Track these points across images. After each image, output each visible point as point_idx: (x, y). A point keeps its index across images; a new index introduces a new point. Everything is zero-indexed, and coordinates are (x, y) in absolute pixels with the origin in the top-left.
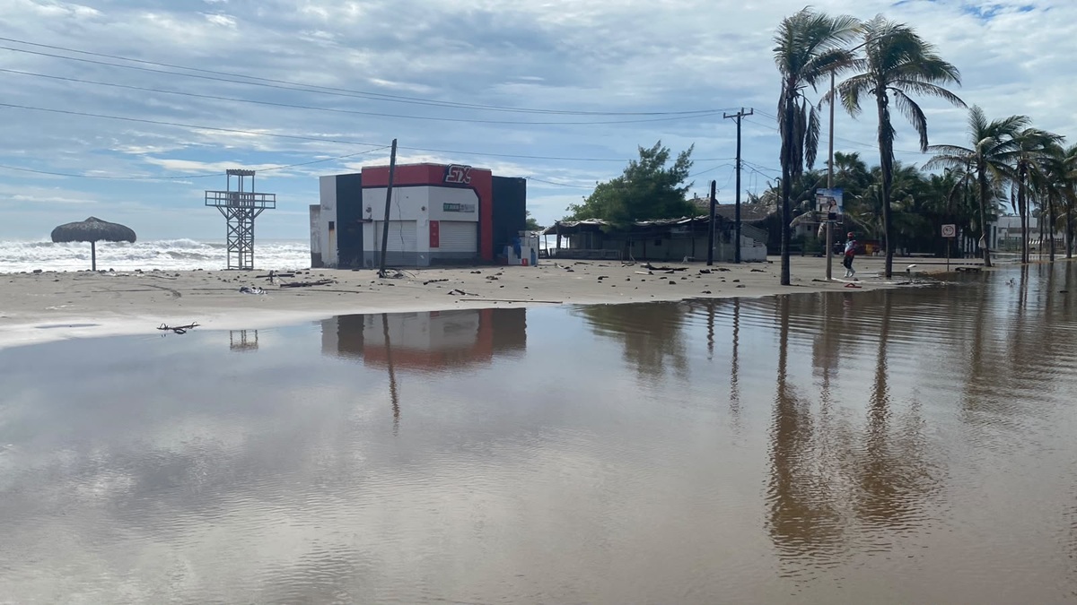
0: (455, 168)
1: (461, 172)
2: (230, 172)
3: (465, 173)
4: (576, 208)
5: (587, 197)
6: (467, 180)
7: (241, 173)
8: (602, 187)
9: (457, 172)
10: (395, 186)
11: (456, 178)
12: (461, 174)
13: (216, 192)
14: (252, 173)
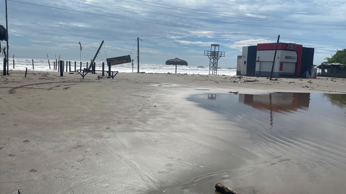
0: (291, 44)
1: (292, 46)
2: (212, 45)
3: (293, 46)
6: (294, 48)
7: (215, 45)
8: (339, 52)
9: (291, 46)
10: (278, 50)
11: (291, 48)
12: (292, 47)
13: (208, 51)
14: (219, 45)
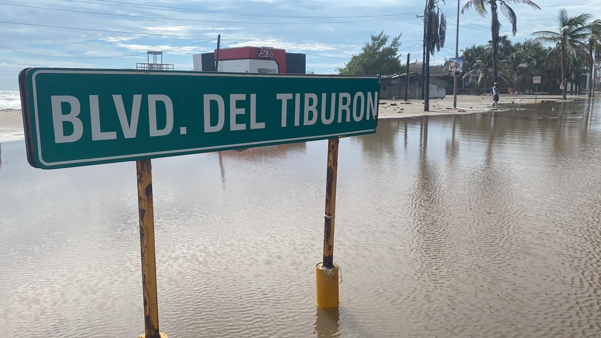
0: (264, 49)
1: (268, 51)
2: (149, 53)
3: (269, 51)
4: (341, 70)
5: (347, 63)
6: (271, 55)
7: (155, 53)
8: (355, 58)
9: (265, 51)
10: (220, 60)
11: (265, 54)
12: (268, 52)
13: (142, 64)
14: (160, 53)
